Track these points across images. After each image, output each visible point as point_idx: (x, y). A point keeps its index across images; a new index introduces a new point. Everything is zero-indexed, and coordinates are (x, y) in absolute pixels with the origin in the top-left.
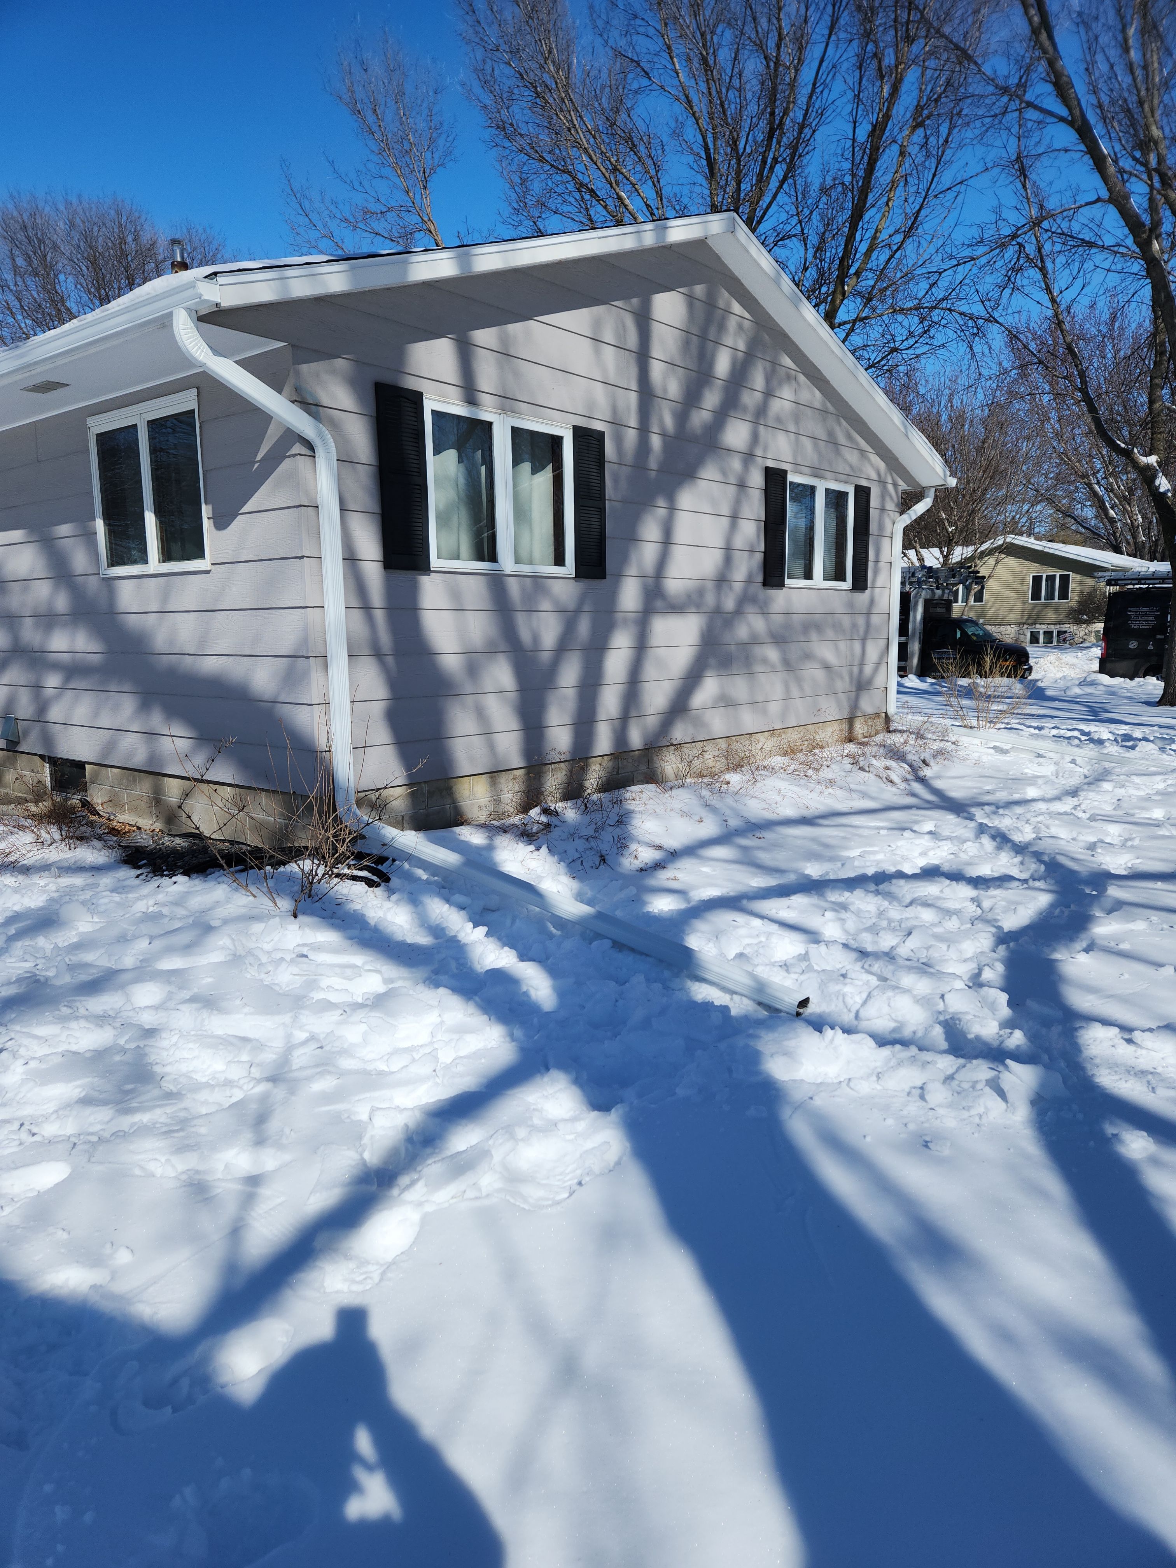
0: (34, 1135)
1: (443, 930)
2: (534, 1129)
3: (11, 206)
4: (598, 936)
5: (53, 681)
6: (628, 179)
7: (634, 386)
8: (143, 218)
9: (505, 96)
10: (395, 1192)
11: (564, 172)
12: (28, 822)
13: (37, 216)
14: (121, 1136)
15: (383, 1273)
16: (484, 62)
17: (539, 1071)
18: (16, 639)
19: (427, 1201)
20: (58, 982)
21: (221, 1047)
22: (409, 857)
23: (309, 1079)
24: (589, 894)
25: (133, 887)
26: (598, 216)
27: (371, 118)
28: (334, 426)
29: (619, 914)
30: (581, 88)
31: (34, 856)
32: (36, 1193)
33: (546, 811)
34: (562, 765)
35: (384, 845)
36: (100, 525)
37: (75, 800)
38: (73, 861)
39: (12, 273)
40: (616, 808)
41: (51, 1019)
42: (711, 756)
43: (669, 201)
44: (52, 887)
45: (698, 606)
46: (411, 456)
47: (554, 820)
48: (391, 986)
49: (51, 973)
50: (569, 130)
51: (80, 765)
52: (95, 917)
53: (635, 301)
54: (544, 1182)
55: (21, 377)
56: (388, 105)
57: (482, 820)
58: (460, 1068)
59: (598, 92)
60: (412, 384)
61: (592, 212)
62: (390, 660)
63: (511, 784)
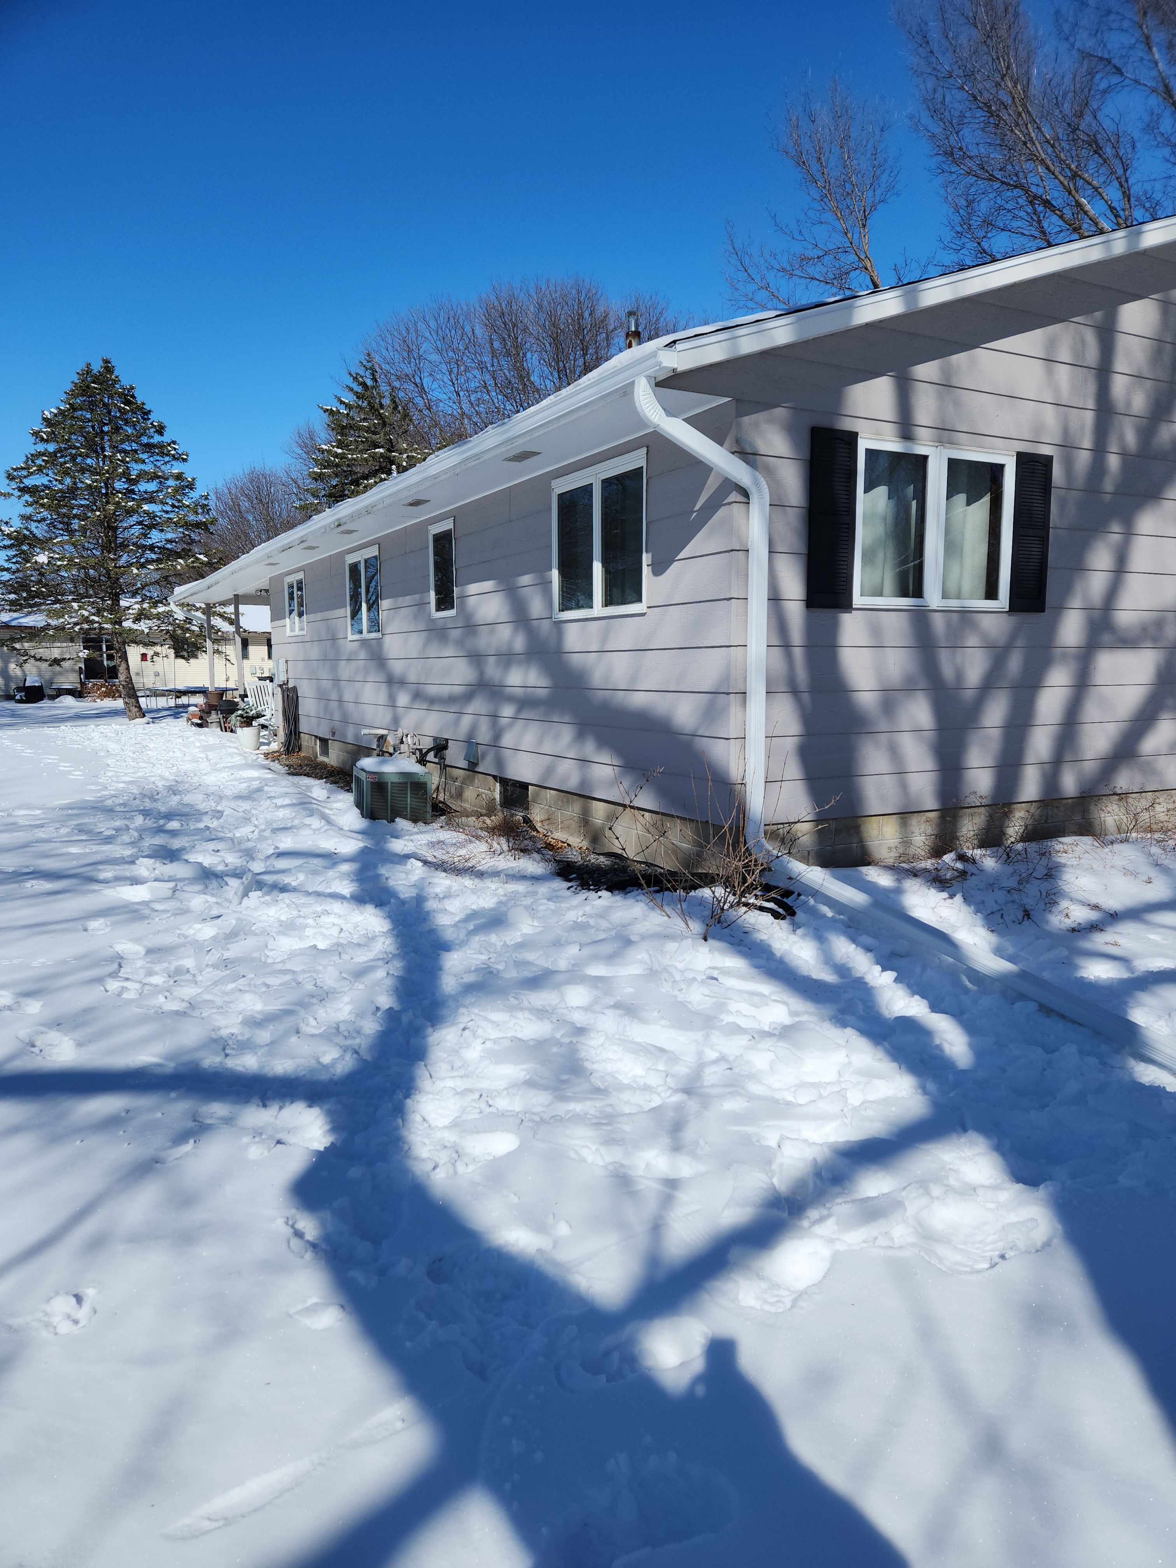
0: (490, 1106)
1: (849, 970)
2: (949, 1189)
3: (492, 298)
4: (1022, 997)
5: (507, 711)
6: (1090, 184)
7: (1091, 404)
8: (599, 293)
9: (954, 121)
10: (805, 1223)
11: (1016, 187)
12: (484, 834)
13: (513, 303)
14: (558, 1120)
15: (795, 1301)
16: (935, 91)
17: (955, 1131)
18: (481, 674)
19: (838, 1239)
20: (507, 975)
21: (641, 1053)
22: (816, 893)
23: (721, 1097)
24: (1011, 950)
25: (564, 897)
26: (1052, 226)
27: (815, 167)
28: (769, 473)
29: (1046, 975)
30: (1041, 98)
31: (487, 863)
32: (492, 1158)
33: (962, 858)
34: (982, 810)
35: (790, 878)
36: (555, 574)
37: (519, 816)
38: (517, 870)
39: (490, 356)
40: (1044, 861)
41: (502, 1006)
42: (1165, 809)
43: (1138, 199)
44: (501, 892)
45: (1155, 639)
46: (842, 496)
47: (971, 868)
48: (797, 1019)
49: (501, 967)
50: (1025, 143)
51: (524, 786)
52: (535, 921)
53: (1098, 315)
54: (961, 1246)
55: (504, 449)
56: (832, 151)
57: (890, 861)
58: (870, 1113)
59: (1060, 98)
60: (847, 425)
61: (1045, 224)
62: (806, 697)
63: (923, 827)
